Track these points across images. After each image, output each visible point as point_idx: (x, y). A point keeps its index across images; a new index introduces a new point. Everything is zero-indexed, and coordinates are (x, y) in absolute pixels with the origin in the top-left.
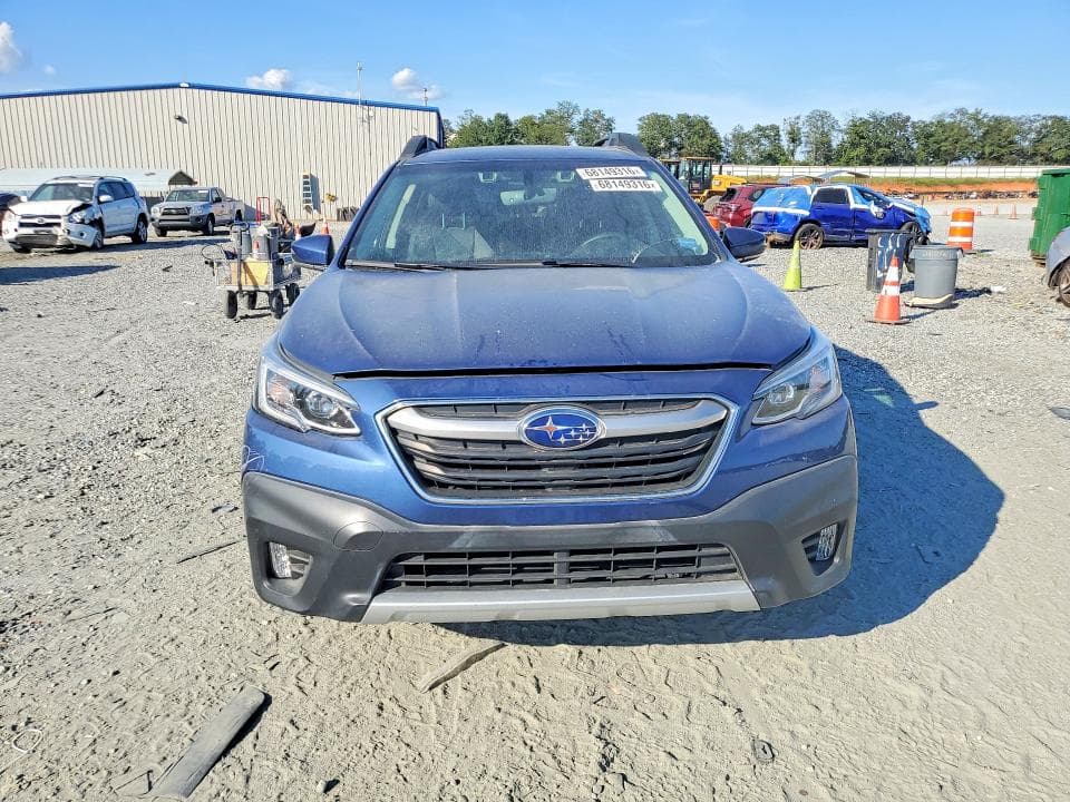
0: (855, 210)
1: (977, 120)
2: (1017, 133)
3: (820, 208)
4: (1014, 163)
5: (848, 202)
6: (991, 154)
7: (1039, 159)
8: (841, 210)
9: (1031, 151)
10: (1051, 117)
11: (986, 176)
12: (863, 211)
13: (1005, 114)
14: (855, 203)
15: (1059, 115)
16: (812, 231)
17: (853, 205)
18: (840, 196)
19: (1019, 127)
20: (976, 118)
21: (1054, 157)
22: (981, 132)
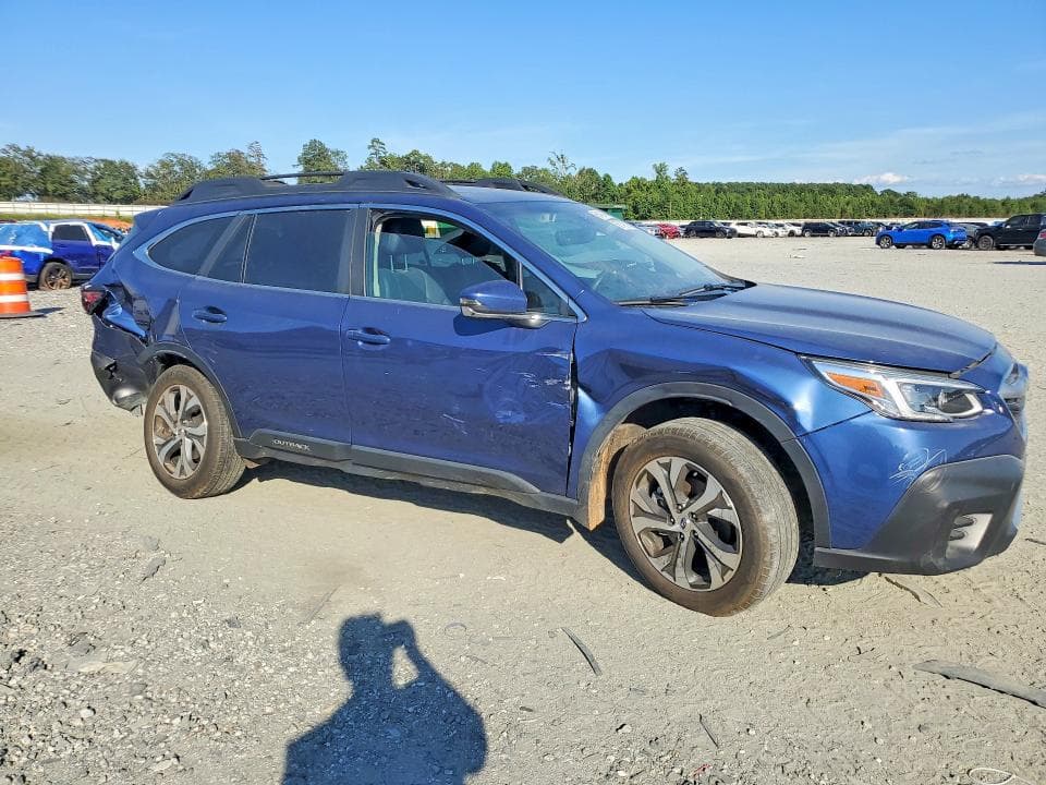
0: (98, 247)
1: (32, 158)
2: (75, 172)
3: (62, 246)
4: (79, 201)
5: (90, 240)
6: (54, 191)
7: (100, 198)
8: (85, 248)
9: (91, 190)
10: (102, 160)
11: (55, 212)
12: (106, 248)
13: (60, 155)
14: (95, 241)
15: (109, 159)
16: (58, 270)
17: (95, 242)
18: (77, 232)
19: (76, 168)
20: (29, 153)
21: (114, 196)
22: (38, 169)
